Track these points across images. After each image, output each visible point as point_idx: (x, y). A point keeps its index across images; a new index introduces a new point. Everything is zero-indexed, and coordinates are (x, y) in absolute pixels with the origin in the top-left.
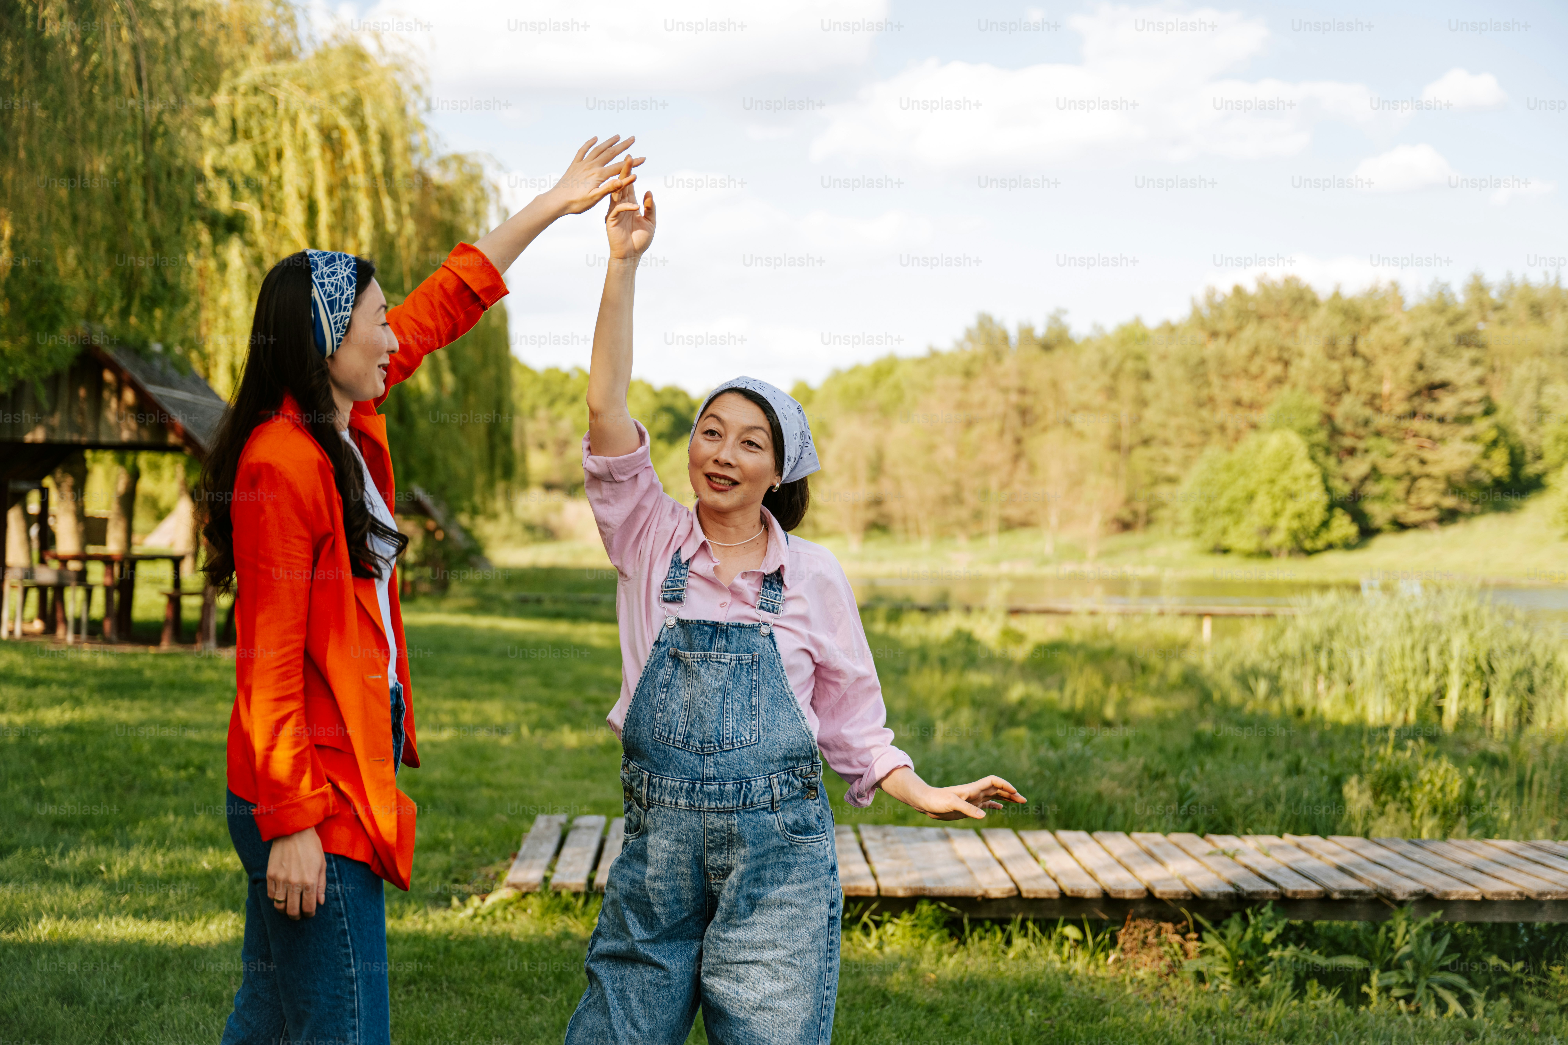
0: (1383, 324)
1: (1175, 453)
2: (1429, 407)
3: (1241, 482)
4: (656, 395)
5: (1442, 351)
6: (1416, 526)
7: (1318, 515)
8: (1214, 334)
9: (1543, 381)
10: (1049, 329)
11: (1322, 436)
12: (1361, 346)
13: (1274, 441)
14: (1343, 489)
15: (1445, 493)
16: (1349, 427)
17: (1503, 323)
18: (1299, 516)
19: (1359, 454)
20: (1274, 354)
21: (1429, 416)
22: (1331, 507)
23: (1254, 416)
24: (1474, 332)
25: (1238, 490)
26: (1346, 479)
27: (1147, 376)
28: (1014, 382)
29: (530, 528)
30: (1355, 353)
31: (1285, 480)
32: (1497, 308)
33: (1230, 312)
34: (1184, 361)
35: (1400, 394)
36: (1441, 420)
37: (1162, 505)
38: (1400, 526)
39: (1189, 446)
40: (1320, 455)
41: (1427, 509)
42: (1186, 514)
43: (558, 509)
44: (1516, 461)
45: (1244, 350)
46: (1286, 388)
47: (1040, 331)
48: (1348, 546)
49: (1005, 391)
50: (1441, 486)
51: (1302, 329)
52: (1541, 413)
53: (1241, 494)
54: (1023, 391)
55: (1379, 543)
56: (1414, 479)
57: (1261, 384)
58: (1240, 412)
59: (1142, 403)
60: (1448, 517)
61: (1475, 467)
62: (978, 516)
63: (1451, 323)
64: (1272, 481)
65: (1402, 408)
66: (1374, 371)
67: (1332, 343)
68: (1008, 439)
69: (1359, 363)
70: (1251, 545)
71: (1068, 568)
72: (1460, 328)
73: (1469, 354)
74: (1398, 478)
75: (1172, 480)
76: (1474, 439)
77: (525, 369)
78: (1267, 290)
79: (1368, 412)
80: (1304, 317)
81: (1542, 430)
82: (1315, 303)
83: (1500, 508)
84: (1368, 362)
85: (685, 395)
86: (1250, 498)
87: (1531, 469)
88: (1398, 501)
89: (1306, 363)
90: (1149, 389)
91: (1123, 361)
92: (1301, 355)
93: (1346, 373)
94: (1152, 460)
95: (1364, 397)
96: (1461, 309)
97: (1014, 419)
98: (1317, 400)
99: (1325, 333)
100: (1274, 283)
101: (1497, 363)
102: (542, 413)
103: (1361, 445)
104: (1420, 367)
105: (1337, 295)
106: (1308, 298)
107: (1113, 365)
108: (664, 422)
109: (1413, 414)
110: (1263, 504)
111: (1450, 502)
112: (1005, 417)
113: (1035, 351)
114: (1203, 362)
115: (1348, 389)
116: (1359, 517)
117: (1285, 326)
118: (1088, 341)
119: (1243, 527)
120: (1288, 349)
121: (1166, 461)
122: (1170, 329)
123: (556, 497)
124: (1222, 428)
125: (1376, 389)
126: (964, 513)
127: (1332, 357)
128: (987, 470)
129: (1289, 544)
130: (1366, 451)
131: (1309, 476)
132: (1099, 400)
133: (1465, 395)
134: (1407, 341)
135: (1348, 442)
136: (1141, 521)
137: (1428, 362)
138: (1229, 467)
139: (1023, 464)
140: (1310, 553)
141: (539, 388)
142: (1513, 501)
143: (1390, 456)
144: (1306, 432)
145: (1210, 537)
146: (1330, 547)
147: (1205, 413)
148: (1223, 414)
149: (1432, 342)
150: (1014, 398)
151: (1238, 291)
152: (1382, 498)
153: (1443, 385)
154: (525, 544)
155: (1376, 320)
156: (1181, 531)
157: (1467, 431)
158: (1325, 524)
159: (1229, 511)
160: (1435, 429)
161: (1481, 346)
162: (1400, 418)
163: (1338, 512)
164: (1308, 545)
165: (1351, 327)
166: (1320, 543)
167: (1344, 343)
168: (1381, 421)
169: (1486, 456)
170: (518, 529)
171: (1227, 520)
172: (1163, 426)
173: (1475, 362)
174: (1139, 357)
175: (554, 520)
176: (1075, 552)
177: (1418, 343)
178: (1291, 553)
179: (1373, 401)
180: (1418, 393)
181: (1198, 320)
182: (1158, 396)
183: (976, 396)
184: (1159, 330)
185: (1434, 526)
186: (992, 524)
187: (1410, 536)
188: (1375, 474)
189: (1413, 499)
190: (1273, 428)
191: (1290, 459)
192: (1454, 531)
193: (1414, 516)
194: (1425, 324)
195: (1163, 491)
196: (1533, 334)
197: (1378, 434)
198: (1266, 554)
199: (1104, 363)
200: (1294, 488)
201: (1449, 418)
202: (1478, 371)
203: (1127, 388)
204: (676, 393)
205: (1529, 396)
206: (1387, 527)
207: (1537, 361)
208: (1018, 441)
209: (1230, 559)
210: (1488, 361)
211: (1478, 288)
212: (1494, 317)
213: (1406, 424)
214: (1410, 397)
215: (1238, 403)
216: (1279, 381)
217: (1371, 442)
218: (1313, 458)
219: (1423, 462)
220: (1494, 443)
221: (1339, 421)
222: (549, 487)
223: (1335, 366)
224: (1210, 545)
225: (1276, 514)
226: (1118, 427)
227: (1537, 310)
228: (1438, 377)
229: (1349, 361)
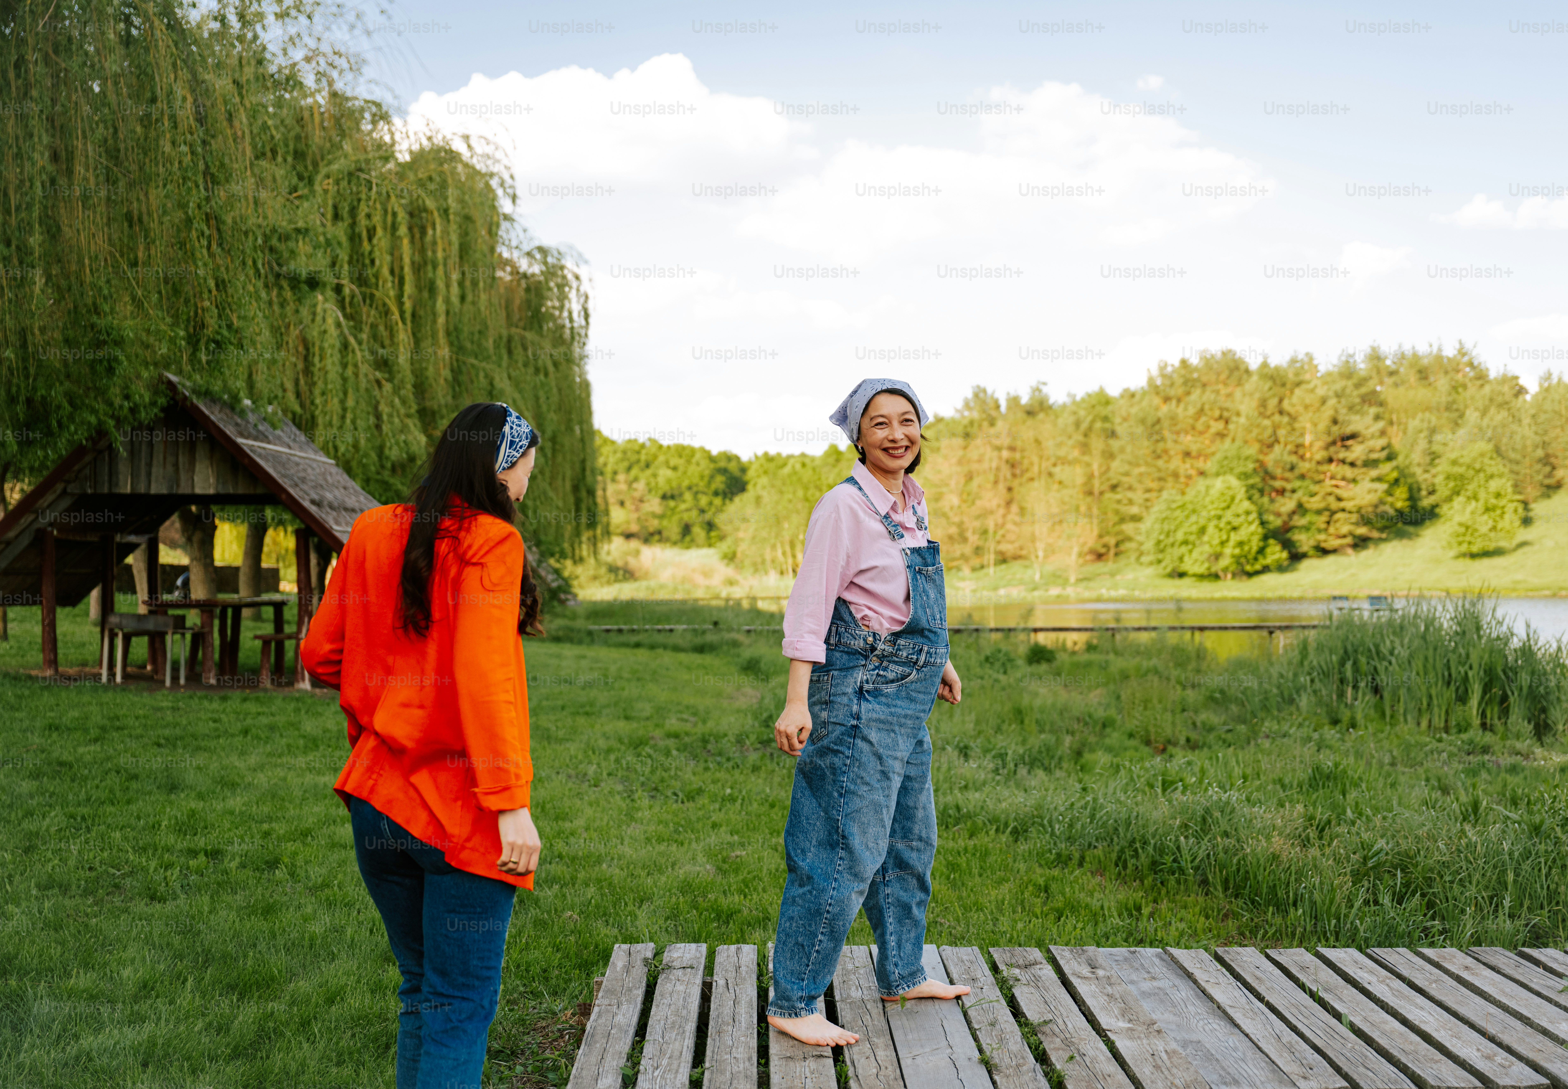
0: (1304, 386)
1: (1138, 496)
2: (1342, 455)
3: (1194, 518)
4: (712, 459)
5: (1351, 408)
6: (1334, 551)
7: (1255, 544)
8: (1167, 399)
9: (1433, 431)
10: (1031, 398)
11: (1256, 480)
12: (1286, 405)
13: (1219, 484)
14: (1276, 522)
15: (1357, 524)
16: (1278, 472)
17: (1396, 385)
18: (1241, 544)
19: (1287, 494)
20: (1217, 413)
21: (1343, 462)
22: (1265, 538)
23: (1200, 464)
24: (1374, 392)
25: (1191, 526)
26: (1278, 515)
27: (1113, 434)
28: (1006, 441)
29: (613, 569)
30: (1281, 412)
31: (1228, 516)
32: (1392, 373)
33: (1179, 381)
34: (1143, 421)
35: (1320, 444)
36: (1352, 464)
37: (1129, 539)
38: (1323, 552)
39: (1148, 491)
40: (1257, 496)
41: (1344, 536)
42: (1149, 545)
43: (637, 553)
44: (1413, 498)
45: (1191, 411)
46: (1228, 441)
47: (1025, 400)
48: (1281, 569)
49: (999, 449)
50: (1354, 517)
51: (1238, 393)
52: (1434, 457)
53: (1194, 528)
54: (1012, 449)
55: (1305, 565)
56: (1333, 513)
57: (1206, 439)
58: (1189, 462)
59: (1109, 455)
60: (1360, 543)
61: (1382, 502)
62: (978, 551)
63: (1358, 386)
64: (1219, 518)
65: (1320, 455)
66: (1297, 425)
67: (1263, 403)
68: (1002, 487)
69: (1286, 419)
70: (1201, 569)
71: (1054, 591)
72: (1363, 390)
73: (1373, 410)
74: (1319, 512)
75: (1136, 519)
76: (1379, 479)
77: (606, 441)
78: (1208, 362)
79: (1294, 459)
80: (1239, 383)
81: (1434, 471)
82: (1247, 371)
83: (1401, 535)
84: (1293, 418)
85: (737, 458)
86: (1202, 531)
87: (1426, 502)
88: (1320, 531)
89: (1242, 420)
90: (1115, 444)
91: (1093, 422)
92: (1238, 414)
93: (1276, 427)
94: (1119, 502)
95: (1290, 447)
96: (1363, 374)
97: (1006, 471)
98: (1252, 450)
99: (1257, 395)
100: (1213, 356)
101: (1394, 418)
102: (621, 477)
103: (1289, 486)
104: (1335, 422)
105: (1265, 365)
106: (1242, 367)
107: (1084, 426)
108: (719, 482)
109: (1330, 460)
110: (1213, 535)
111: (1362, 531)
112: (998, 469)
113: (1021, 415)
114: (1158, 421)
115: (1277, 441)
116: (1287, 544)
117: (1224, 391)
118: (1064, 406)
119: (1195, 554)
120: (1227, 410)
121: (1131, 502)
122: (1131, 395)
123: (634, 544)
124: (1176, 475)
125: (1300, 441)
126: (968, 549)
127: (1262, 415)
128: (985, 514)
129: (1233, 568)
130: (1294, 491)
131: (1248, 513)
132: (1076, 453)
133: (1371, 443)
134: (1324, 401)
135: (1278, 484)
136: (1112, 552)
137: (1340, 418)
138: (1182, 507)
139: (1014, 508)
140: (1250, 575)
141: (619, 455)
142: (1411, 529)
143: (1313, 495)
144: (1244, 476)
145: (1169, 564)
146: (1266, 569)
147: (1160, 463)
148: (1176, 463)
149: (1343, 401)
150: (1005, 454)
151: (1184, 363)
152: (1307, 528)
153: (1353, 436)
154: (609, 583)
155: (1298, 384)
156: (1144, 559)
157: (1374, 473)
158: (1261, 551)
159: (1185, 542)
160: (1349, 472)
161: (1381, 404)
162: (1319, 463)
163: (1271, 541)
164: (1248, 568)
165: (1278, 390)
166: (1258, 567)
167: (1273, 403)
168: (1304, 467)
169: (1389, 493)
170: (603, 570)
171: (1184, 549)
172: (1127, 474)
173: (1377, 418)
174: (1106, 419)
175: (633, 563)
176: (1058, 578)
177: (1332, 402)
178: (1234, 575)
179: (1298, 449)
180: (1334, 443)
181: (1153, 388)
182: (1122, 450)
183: (974, 454)
184: (1122, 396)
185: (1350, 551)
186: (990, 557)
187: (1331, 559)
188: (1301, 509)
189: (1332, 530)
190: (1218, 474)
191: (1233, 499)
192: (1367, 554)
193: (1333, 543)
194: (1338, 386)
195: (1128, 528)
196: (1422, 394)
197: (1302, 477)
198: (1216, 577)
199: (1077, 424)
200: (1236, 522)
201: (1359, 463)
202: (1381, 424)
203: (1097, 444)
204: (729, 458)
205: (1422, 444)
206: (1311, 552)
207: (1427, 414)
208: (1010, 489)
209: (1186, 581)
210: (1387, 416)
211: (1375, 357)
212: (1389, 381)
213: (1324, 468)
214: (1327, 447)
215: (1187, 454)
216: (1221, 435)
217: (1297, 484)
218: (1250, 498)
219: (1339, 499)
220: (1396, 481)
221: (1270, 466)
222: (628, 536)
223: (1267, 422)
224: (1169, 570)
225: (1223, 543)
226: (1091, 476)
227: (1423, 374)
228: (1349, 430)
229: (1277, 417)
